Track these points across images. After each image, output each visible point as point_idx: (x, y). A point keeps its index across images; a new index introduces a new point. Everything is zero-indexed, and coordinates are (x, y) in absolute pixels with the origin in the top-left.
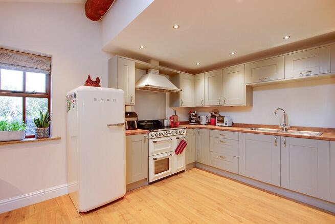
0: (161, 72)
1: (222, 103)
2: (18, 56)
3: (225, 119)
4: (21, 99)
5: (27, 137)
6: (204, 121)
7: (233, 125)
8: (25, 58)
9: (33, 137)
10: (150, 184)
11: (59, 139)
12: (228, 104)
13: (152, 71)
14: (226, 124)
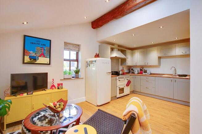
0: (119, 50)
1: (146, 64)
2: (69, 45)
3: (148, 71)
4: (69, 62)
5: (73, 77)
6: (136, 73)
7: (151, 74)
8: (71, 46)
9: (74, 77)
10: (117, 98)
11: (83, 78)
12: (149, 64)
13: (115, 49)
14: (148, 73)
